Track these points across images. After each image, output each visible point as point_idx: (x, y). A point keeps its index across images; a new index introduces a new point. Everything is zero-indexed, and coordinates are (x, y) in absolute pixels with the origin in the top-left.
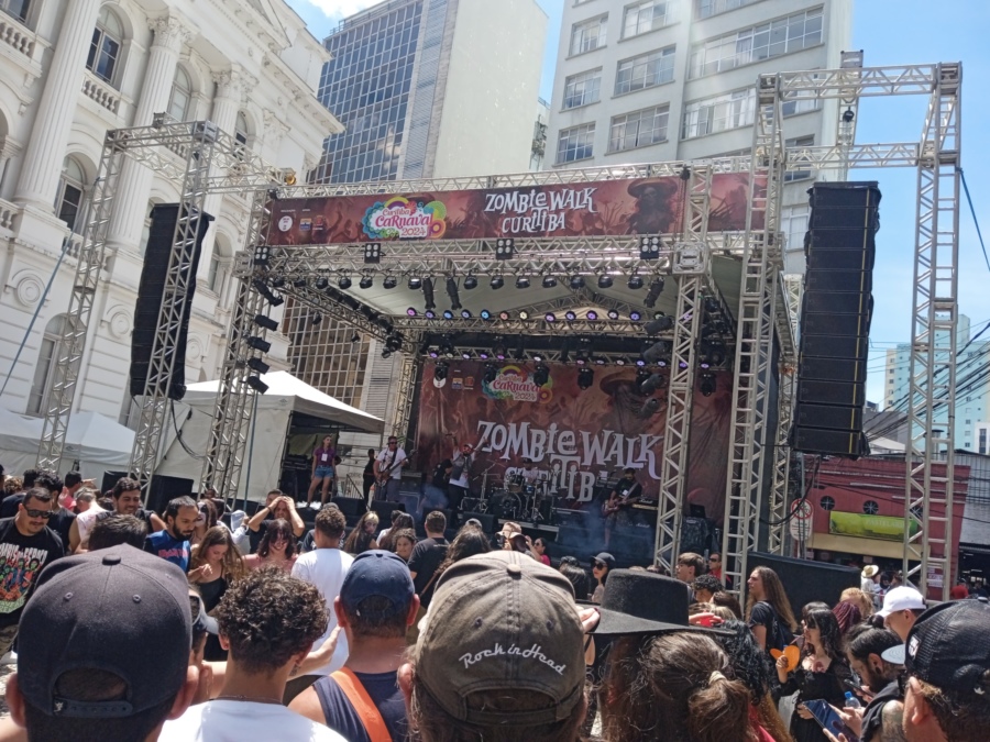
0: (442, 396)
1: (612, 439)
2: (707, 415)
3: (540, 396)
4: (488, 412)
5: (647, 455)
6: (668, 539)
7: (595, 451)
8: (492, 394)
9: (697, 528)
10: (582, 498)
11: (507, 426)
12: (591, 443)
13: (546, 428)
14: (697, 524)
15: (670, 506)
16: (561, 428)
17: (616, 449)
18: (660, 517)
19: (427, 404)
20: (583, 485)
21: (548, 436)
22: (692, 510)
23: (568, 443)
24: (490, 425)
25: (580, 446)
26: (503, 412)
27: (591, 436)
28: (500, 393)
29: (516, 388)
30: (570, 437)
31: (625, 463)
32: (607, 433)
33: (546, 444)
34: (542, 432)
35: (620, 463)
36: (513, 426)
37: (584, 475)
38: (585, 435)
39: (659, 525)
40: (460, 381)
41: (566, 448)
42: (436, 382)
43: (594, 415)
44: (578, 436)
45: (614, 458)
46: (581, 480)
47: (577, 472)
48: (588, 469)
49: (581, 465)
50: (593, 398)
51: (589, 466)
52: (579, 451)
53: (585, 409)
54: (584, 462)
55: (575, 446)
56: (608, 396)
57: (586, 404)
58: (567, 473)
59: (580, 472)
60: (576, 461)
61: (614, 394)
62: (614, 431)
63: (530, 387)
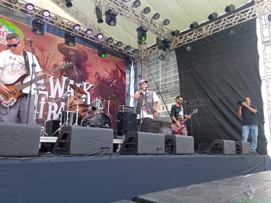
7: (58, 89)
12: (55, 83)
20: (50, 111)
25: (47, 84)
27: (54, 79)
37: (50, 104)
46: (48, 108)
47: (46, 102)
48: (53, 100)
49: (48, 98)
50: (54, 54)
51: (54, 99)
52: (47, 88)
53: (49, 60)
54: (50, 95)
55: (44, 84)
56: (63, 56)
57: (49, 57)
58: (38, 102)
59: (48, 102)
60: (45, 95)
61: (66, 55)
62: (68, 78)
63: (5, 34)
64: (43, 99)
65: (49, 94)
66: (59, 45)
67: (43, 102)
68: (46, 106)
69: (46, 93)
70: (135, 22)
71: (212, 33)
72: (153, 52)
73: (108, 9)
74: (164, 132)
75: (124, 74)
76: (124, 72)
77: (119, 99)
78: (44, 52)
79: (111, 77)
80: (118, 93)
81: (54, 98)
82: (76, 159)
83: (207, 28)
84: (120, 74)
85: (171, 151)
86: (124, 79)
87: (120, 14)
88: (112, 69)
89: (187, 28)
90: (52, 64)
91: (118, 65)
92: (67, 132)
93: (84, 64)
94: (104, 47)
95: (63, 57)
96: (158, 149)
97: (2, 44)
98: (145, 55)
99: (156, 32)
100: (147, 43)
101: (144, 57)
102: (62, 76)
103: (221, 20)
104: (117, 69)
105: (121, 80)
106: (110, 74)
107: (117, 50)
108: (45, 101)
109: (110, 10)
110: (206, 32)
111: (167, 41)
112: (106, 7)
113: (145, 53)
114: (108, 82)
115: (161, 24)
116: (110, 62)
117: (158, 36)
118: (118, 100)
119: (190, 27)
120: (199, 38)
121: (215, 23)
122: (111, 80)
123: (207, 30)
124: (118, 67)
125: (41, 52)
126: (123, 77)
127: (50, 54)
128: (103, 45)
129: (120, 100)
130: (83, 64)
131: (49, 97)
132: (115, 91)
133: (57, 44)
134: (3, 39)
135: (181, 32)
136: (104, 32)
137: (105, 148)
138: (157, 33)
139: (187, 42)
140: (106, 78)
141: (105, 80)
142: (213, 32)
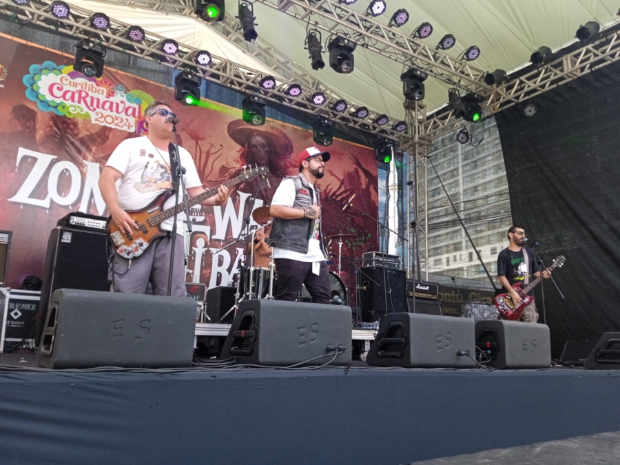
3: (140, 125)
8: (44, 103)
11: (79, 166)
24: (43, 158)
25: (208, 211)
26: (71, 139)
28: (61, 106)
29: (95, 104)
32: (243, 196)
37: (215, 253)
46: (212, 260)
47: (206, 249)
48: (221, 244)
49: (211, 239)
50: (221, 145)
51: (223, 241)
52: (207, 218)
53: (212, 158)
54: (215, 234)
55: (202, 210)
56: (239, 147)
57: (211, 152)
58: (191, 250)
59: (210, 249)
60: (203, 233)
61: (246, 145)
62: (250, 195)
63: (121, 107)
64: (200, 242)
65: (213, 232)
66: (231, 124)
67: (200, 250)
68: (207, 257)
69: (206, 229)
70: (396, 60)
71: (587, 71)
72: (441, 124)
73: (334, 37)
74: (474, 314)
75: (373, 181)
76: (374, 174)
77: (363, 237)
78: (200, 142)
79: (343, 189)
80: (360, 224)
81: (223, 239)
82: (272, 372)
83: (574, 58)
84: (364, 180)
85: (493, 359)
86: (374, 190)
87: (363, 45)
88: (345, 171)
89: (525, 62)
90: (217, 166)
91: (360, 161)
92: (252, 312)
93: (285, 163)
94: (326, 121)
95: (239, 151)
96: (459, 354)
97: (116, 129)
98: (422, 133)
99: (448, 77)
100: (425, 106)
101: (419, 138)
102: (238, 191)
103: (609, 37)
104: (356, 170)
105: (367, 193)
106: (342, 183)
107: (357, 126)
108: (204, 247)
109: (339, 39)
110: (571, 68)
111: (476, 96)
112: (330, 31)
113: (422, 128)
114: (337, 199)
115: (460, 58)
116: (342, 154)
117: (452, 87)
118: (362, 241)
119: (530, 61)
120: (555, 86)
121: (593, 47)
122: (344, 195)
123: (574, 63)
124: (358, 164)
125: (194, 142)
126: (371, 187)
127: (212, 145)
128: (325, 119)
129: (366, 240)
130: (282, 163)
131: (213, 237)
132: (352, 219)
133: (226, 123)
134: (117, 119)
135: (508, 73)
136: (327, 88)
137: (334, 349)
138: (449, 81)
139: (524, 97)
140: (332, 192)
141: (330, 195)
142: (590, 67)
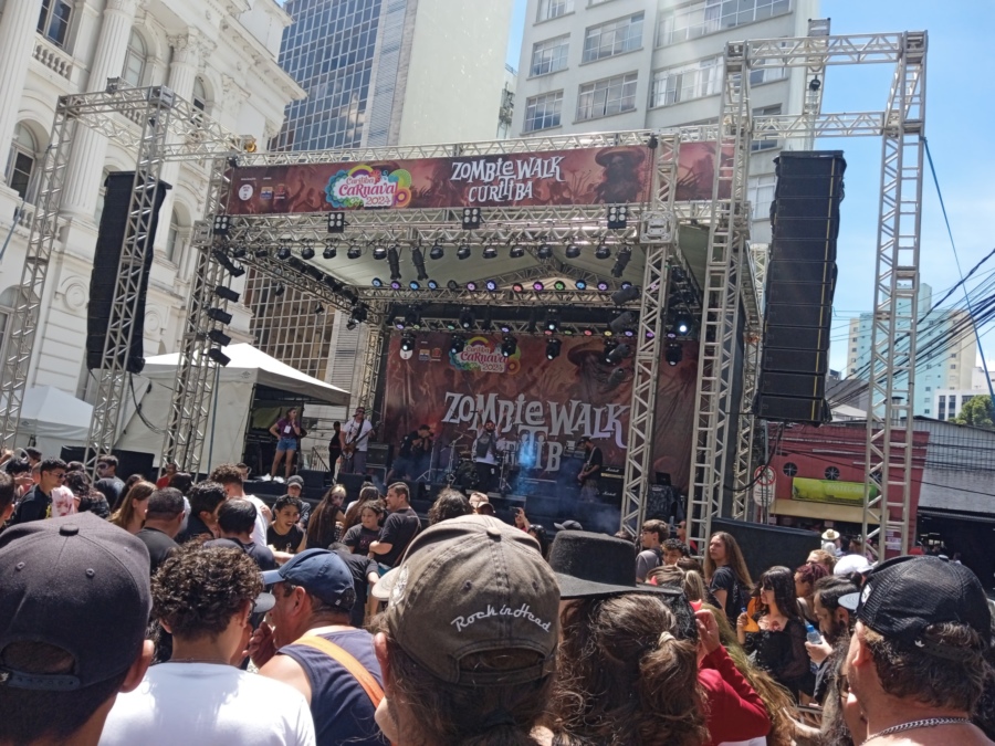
0: (409, 368)
1: (579, 409)
2: (674, 384)
3: (508, 367)
4: (456, 383)
5: (614, 424)
6: (634, 506)
7: (563, 421)
8: (459, 365)
9: (663, 496)
10: (549, 468)
11: (474, 398)
12: (558, 413)
13: (513, 399)
14: (663, 492)
15: (636, 474)
16: (529, 399)
17: (583, 419)
18: (626, 486)
19: (394, 376)
20: (551, 455)
21: (516, 406)
22: (658, 477)
23: (536, 414)
24: (457, 396)
25: (547, 416)
26: (470, 383)
27: (558, 407)
28: (467, 364)
29: (484, 359)
30: (538, 407)
31: (592, 433)
32: (575, 403)
33: (514, 415)
34: (510, 403)
35: (587, 433)
36: (480, 398)
37: (552, 445)
38: (553, 405)
39: (625, 492)
40: (427, 352)
41: (533, 418)
42: (402, 354)
43: (562, 385)
44: (546, 407)
45: (582, 428)
48: (556, 439)
52: (547, 422)
53: (553, 380)
55: (543, 417)
56: (575, 367)
57: (553, 374)
61: (581, 364)
62: (581, 401)
63: (498, 358)
65: (550, 431)
66: (570, 350)
81: (558, 435)
90: (557, 384)
95: (574, 370)
106: (673, 379)
127: (554, 370)
134: (494, 366)
